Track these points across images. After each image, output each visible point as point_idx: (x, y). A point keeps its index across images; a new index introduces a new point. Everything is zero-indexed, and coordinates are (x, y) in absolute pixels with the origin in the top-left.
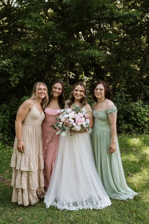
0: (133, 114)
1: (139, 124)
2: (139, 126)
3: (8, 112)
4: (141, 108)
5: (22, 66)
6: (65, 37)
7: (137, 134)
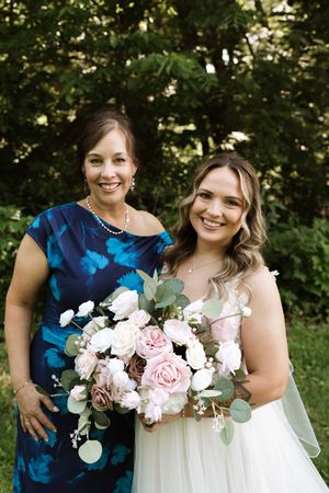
0: (298, 260)
1: (315, 292)
2: (313, 298)
4: (322, 243)
7: (306, 321)
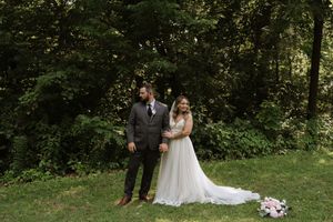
3: (59, 134)
5: (78, 78)
6: (129, 46)
